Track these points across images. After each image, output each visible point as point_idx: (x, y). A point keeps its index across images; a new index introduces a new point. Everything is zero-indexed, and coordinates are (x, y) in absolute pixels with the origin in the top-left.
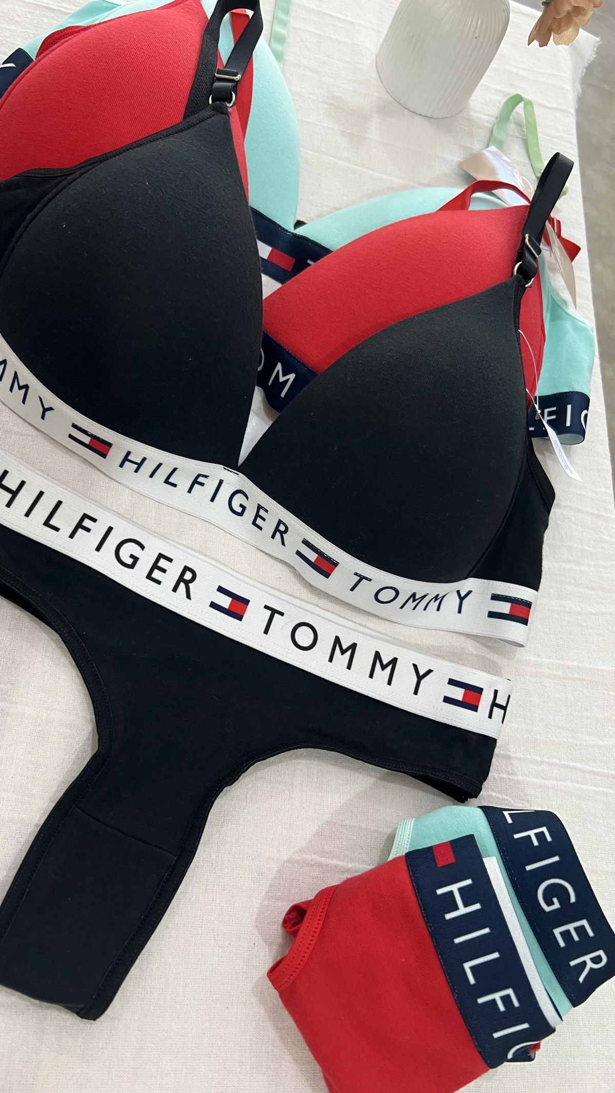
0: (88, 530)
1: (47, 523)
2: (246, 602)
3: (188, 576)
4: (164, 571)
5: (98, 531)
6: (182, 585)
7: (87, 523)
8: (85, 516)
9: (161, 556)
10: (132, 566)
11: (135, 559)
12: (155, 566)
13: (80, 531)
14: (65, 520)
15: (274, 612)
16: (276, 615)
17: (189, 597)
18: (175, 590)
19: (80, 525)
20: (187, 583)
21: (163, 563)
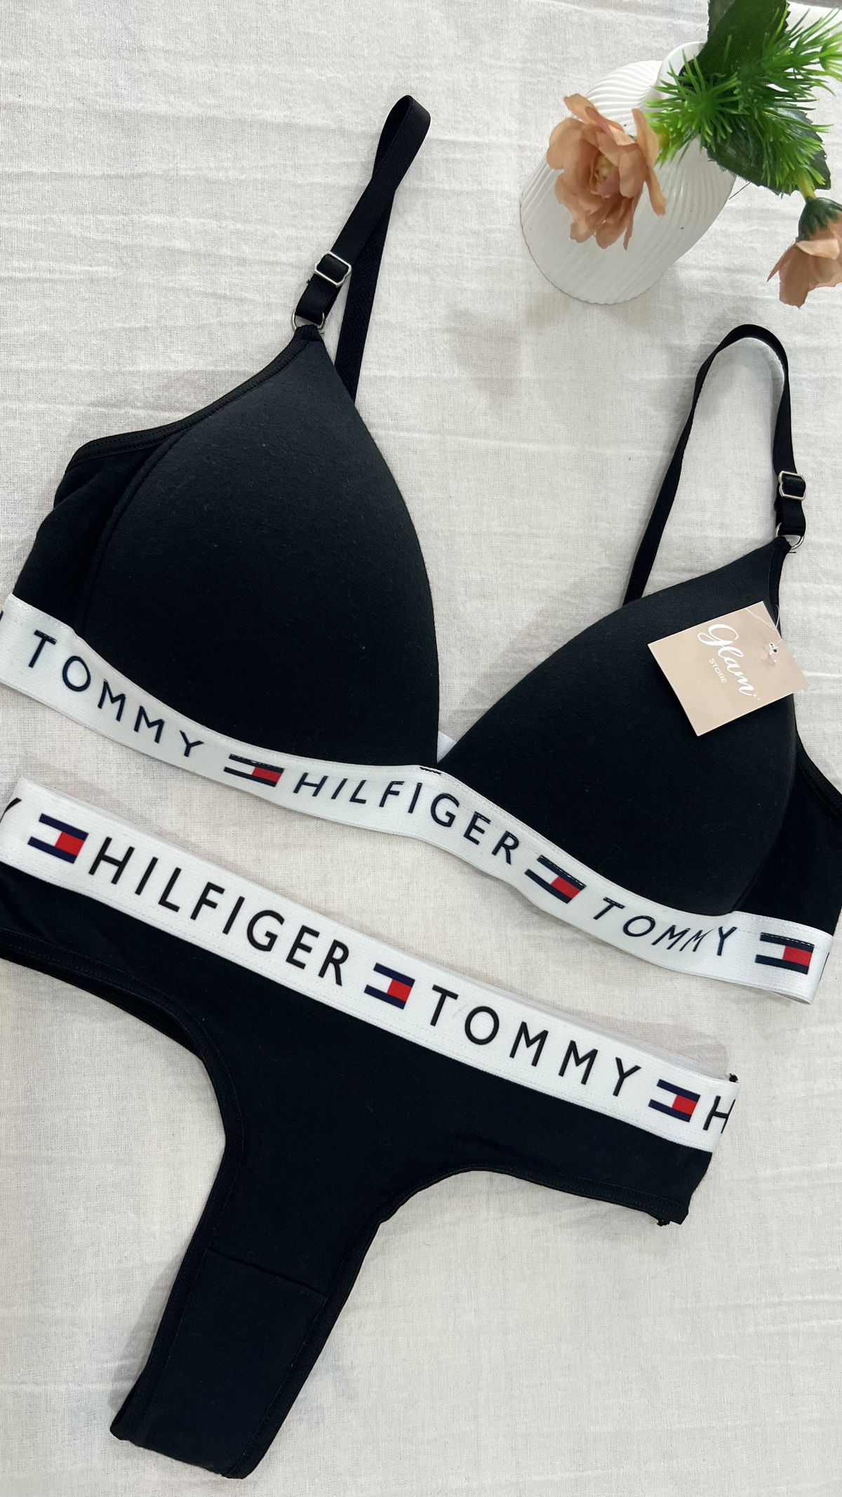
0: (213, 905)
1: (163, 902)
2: (410, 982)
3: (338, 954)
4: (308, 949)
5: (226, 903)
6: (331, 967)
7: (212, 895)
8: (210, 886)
9: (304, 930)
10: (268, 948)
11: (272, 937)
12: (298, 945)
13: (205, 907)
14: (185, 895)
15: (445, 994)
16: (448, 999)
17: (339, 982)
18: (322, 974)
19: (203, 900)
20: (337, 963)
21: (307, 939)
